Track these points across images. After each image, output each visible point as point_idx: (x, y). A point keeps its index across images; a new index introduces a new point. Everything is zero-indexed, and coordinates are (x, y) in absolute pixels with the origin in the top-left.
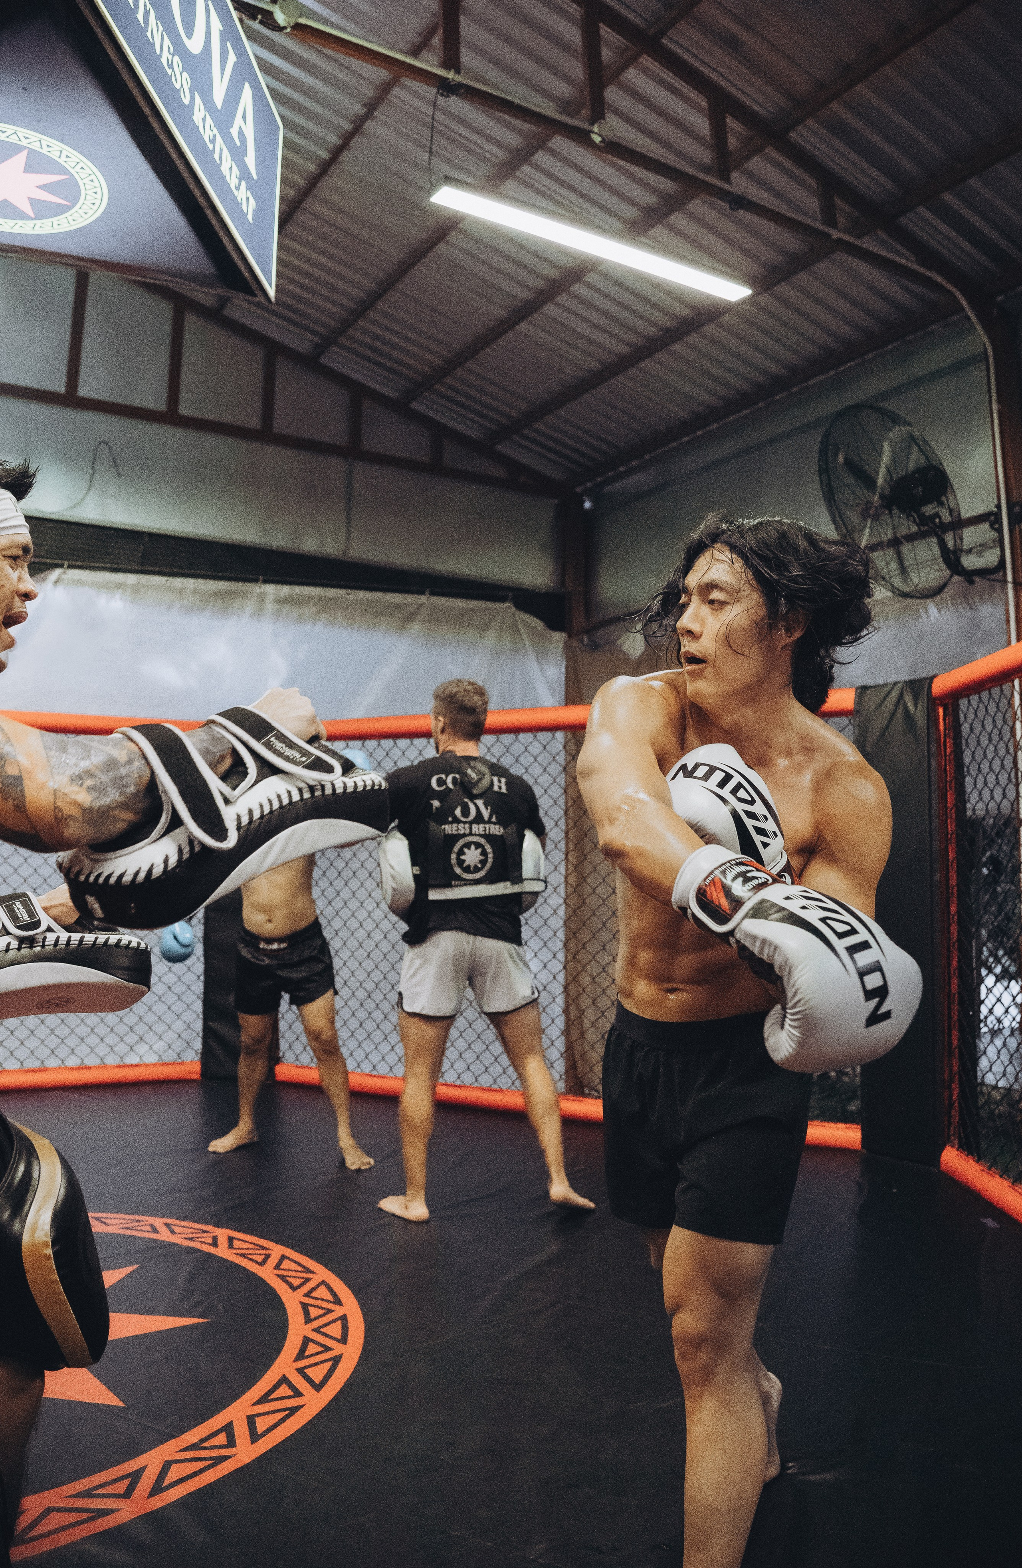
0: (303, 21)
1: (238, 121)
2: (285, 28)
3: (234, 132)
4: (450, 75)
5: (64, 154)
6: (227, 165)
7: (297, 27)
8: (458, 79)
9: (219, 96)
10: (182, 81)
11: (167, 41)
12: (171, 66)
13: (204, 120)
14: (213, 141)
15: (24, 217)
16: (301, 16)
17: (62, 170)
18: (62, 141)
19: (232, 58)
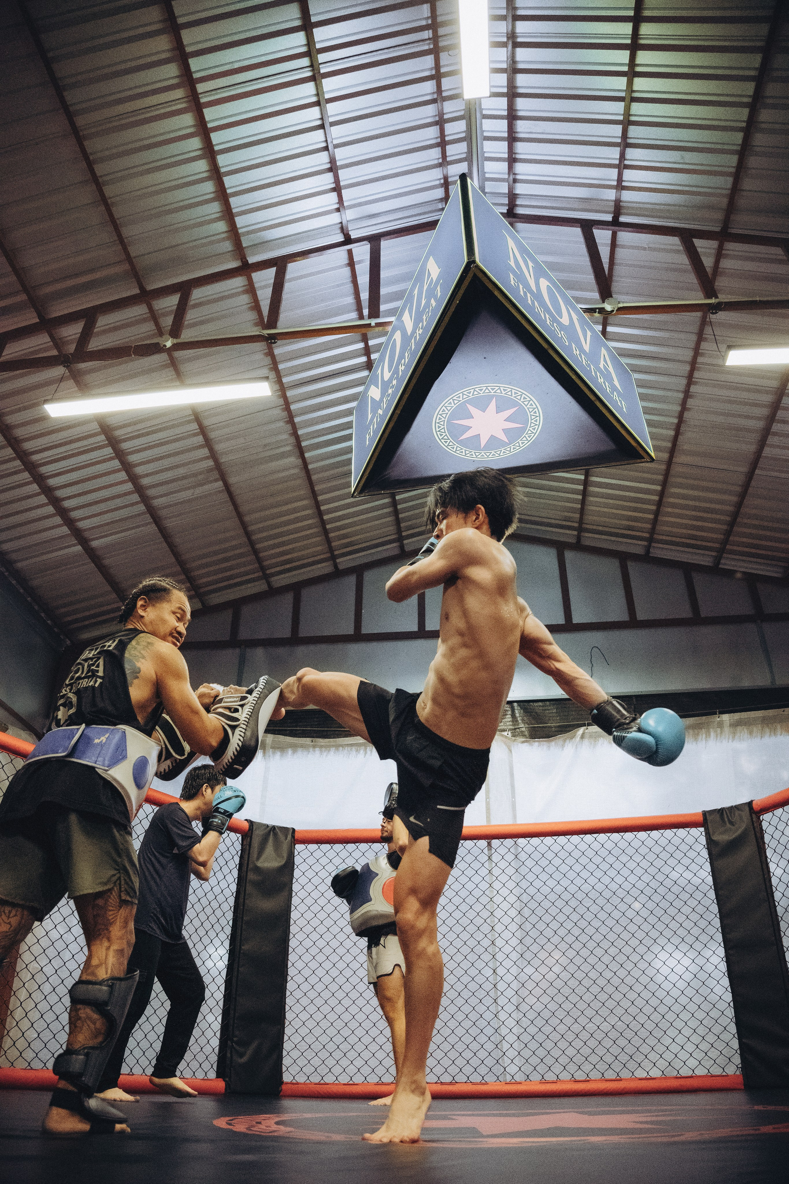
0: (621, 305)
1: (602, 362)
2: (613, 311)
3: (601, 366)
4: (713, 301)
5: (513, 391)
6: (601, 380)
7: (619, 309)
8: (717, 300)
9: (587, 348)
10: (561, 334)
11: (547, 316)
12: (553, 326)
13: (580, 355)
14: (589, 366)
15: (503, 444)
16: (619, 303)
17: (515, 404)
18: (510, 384)
19: (589, 334)
